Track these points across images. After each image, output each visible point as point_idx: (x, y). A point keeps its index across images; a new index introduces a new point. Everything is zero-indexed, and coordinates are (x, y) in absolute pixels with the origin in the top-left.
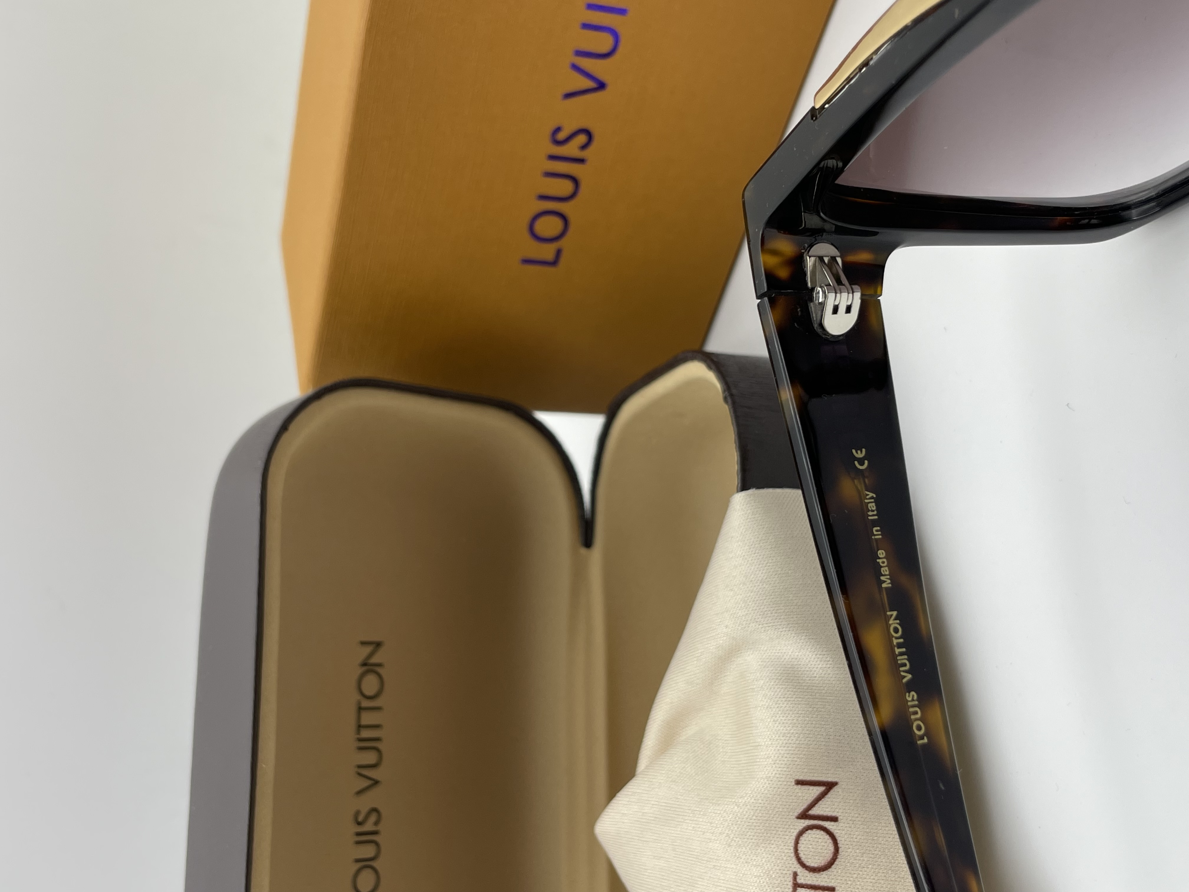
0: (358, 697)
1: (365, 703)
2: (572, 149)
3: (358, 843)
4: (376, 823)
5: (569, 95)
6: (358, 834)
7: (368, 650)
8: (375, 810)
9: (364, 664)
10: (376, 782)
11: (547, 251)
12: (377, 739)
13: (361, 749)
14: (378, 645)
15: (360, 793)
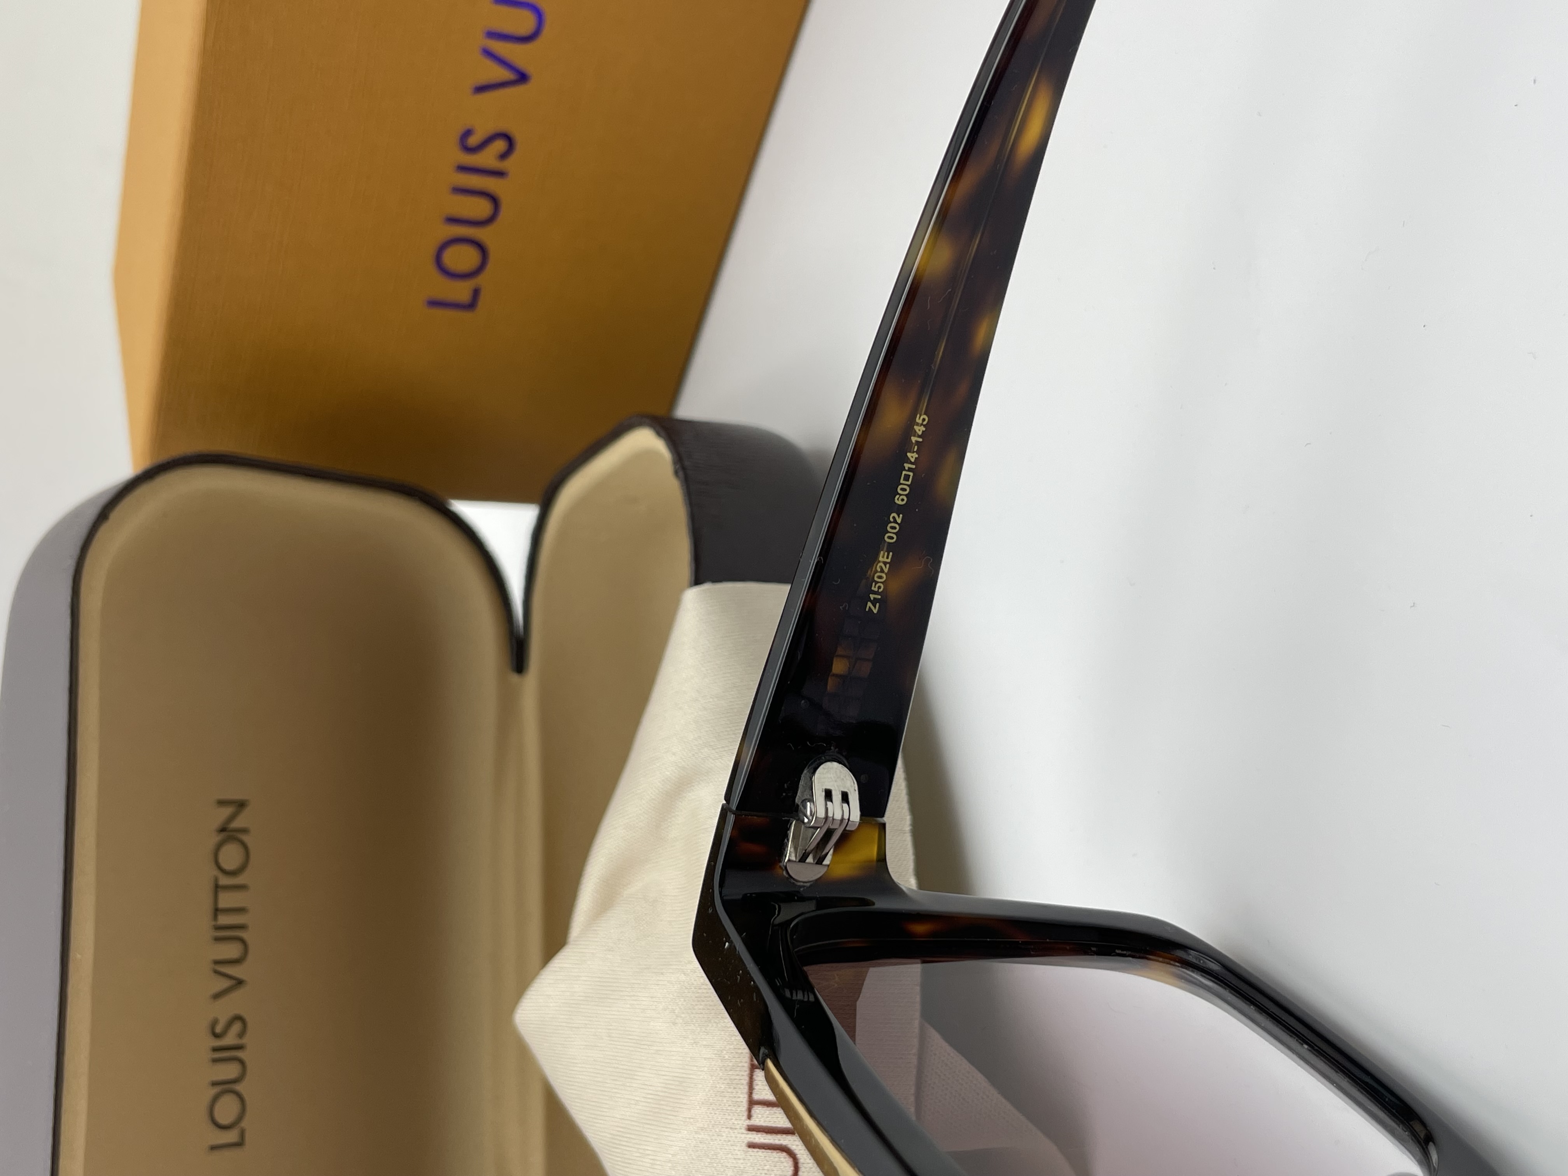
0: (216, 872)
1: (224, 881)
2: (488, 158)
3: (215, 1061)
4: (241, 1035)
5: (481, 89)
6: (215, 1049)
7: (227, 811)
8: (238, 1018)
9: (223, 830)
10: (240, 982)
11: (461, 291)
12: (242, 927)
13: (217, 939)
14: (241, 805)
15: (217, 996)
